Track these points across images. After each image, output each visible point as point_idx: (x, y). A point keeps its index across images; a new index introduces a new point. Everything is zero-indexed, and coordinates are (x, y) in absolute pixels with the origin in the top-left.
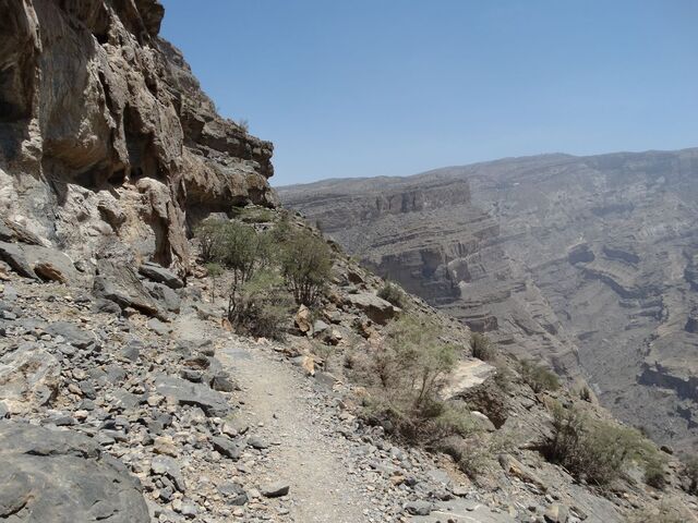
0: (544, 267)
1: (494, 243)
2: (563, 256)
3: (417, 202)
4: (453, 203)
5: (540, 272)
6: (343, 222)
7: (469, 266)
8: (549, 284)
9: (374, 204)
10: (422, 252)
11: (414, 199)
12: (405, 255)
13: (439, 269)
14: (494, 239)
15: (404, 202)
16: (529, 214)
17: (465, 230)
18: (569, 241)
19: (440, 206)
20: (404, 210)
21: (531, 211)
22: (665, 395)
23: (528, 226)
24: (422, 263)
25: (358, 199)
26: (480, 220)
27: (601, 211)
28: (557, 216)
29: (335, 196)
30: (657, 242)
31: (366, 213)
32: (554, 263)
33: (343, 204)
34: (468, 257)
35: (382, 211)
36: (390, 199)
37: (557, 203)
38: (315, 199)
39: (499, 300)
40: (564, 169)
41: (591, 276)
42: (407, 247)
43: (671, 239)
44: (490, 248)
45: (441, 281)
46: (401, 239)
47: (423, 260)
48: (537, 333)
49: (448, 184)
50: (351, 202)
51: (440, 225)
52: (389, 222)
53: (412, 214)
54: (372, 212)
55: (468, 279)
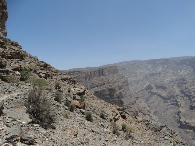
0: (139, 92)
2: (144, 88)
3: (104, 73)
4: (113, 73)
5: (138, 94)
6: (80, 80)
7: (122, 93)
8: (141, 97)
9: (89, 74)
10: (109, 89)
11: (103, 72)
12: (103, 91)
13: (115, 95)
14: (127, 84)
15: (99, 73)
16: (132, 76)
17: (119, 81)
18: (145, 84)
19: (110, 74)
20: (100, 75)
21: (132, 75)
22: (190, 132)
23: (133, 80)
24: (109, 93)
25: (84, 73)
26: (122, 78)
27: (152, 75)
28: (140, 77)
29: (76, 72)
30: (169, 83)
31: (87, 77)
32: (142, 90)
33: (79, 74)
34: (122, 90)
35: (92, 76)
36: (95, 72)
37: (139, 73)
38: (69, 73)
39: (133, 104)
40: (140, 64)
41: (153, 94)
42: (103, 88)
43: (173, 82)
45: (116, 99)
46: (100, 85)
47: (109, 92)
48: (147, 115)
49: (111, 67)
50: (82, 73)
51: (112, 80)
52: (95, 80)
53: (102, 77)
54: (89, 77)
55: (122, 97)
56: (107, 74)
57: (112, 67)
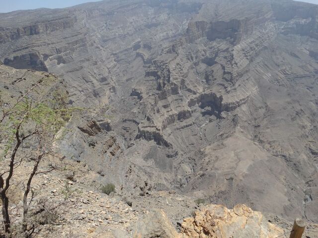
0: (121, 52)
1: (84, 45)
2: (130, 47)
4: (64, 28)
5: (120, 55)
7: (64, 57)
8: (123, 59)
10: (30, 54)
11: (35, 29)
12: (23, 56)
16: (119, 28)
17: (61, 42)
18: (133, 40)
19: (57, 30)
20: (31, 34)
21: (119, 26)
23: (117, 34)
24: (30, 59)
25: (7, 29)
27: (149, 26)
28: (129, 29)
30: (162, 40)
31: (13, 36)
32: (126, 50)
34: (62, 54)
35: (21, 34)
36: (24, 28)
37: (131, 23)
39: (77, 70)
40: (137, 5)
41: (138, 55)
42: (24, 52)
43: (167, 38)
44: (82, 48)
45: (40, 66)
46: (23, 49)
49: (60, 19)
50: (4, 30)
51: (46, 41)
52: (24, 40)
53: (35, 36)
54: (16, 35)
55: (64, 62)
56: (42, 32)
57: (62, 18)
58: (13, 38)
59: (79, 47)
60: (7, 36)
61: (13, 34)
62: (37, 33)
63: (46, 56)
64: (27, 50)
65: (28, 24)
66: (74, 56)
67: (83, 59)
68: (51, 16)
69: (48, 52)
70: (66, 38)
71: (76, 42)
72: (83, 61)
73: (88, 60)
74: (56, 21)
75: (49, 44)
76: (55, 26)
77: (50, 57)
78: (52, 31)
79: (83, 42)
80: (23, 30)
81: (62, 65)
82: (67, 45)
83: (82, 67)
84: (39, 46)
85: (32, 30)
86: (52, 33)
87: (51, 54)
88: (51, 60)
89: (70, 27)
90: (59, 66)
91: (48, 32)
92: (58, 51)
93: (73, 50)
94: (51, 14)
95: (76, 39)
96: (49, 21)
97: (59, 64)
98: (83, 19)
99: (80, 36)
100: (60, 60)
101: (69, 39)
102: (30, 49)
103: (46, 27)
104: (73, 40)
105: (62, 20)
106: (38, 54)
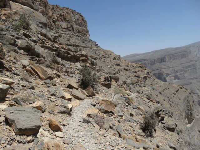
1: (194, 69)
4: (182, 58)
9: (153, 61)
11: (164, 59)
12: (155, 74)
14: (194, 67)
17: (179, 66)
19: (177, 59)
20: (161, 62)
25: (149, 60)
26: (190, 62)
29: (144, 60)
34: (178, 73)
35: (156, 62)
36: (158, 59)
44: (193, 70)
45: (163, 80)
47: (159, 75)
49: (180, 53)
51: (169, 66)
52: (157, 65)
53: (163, 63)
54: (153, 63)
55: (178, 79)
56: (168, 61)
58: (151, 64)
59: (191, 69)
60: (149, 63)
61: (152, 62)
62: (164, 61)
63: (168, 75)
64: (157, 71)
65: (160, 57)
66: (186, 75)
67: (192, 77)
68: (174, 52)
69: (169, 72)
70: (182, 64)
71: (189, 66)
72: (192, 79)
73: (196, 78)
74: (177, 54)
75: (171, 68)
76: (176, 57)
77: (170, 75)
78: (173, 60)
79: (194, 66)
80: (157, 60)
81: (177, 80)
82: (182, 68)
83: (191, 83)
84: (164, 69)
85: (162, 60)
86: (173, 61)
87: (171, 73)
88: (170, 77)
89: (186, 57)
90: (175, 81)
91: (171, 61)
92: (176, 72)
93: (186, 71)
94: (174, 50)
95: (189, 64)
96: (172, 55)
97: (175, 79)
98: (195, 51)
99: (192, 63)
100: (176, 77)
101: (184, 64)
102: (159, 70)
103: (170, 58)
104: (187, 65)
105: (181, 53)
106: (163, 73)
